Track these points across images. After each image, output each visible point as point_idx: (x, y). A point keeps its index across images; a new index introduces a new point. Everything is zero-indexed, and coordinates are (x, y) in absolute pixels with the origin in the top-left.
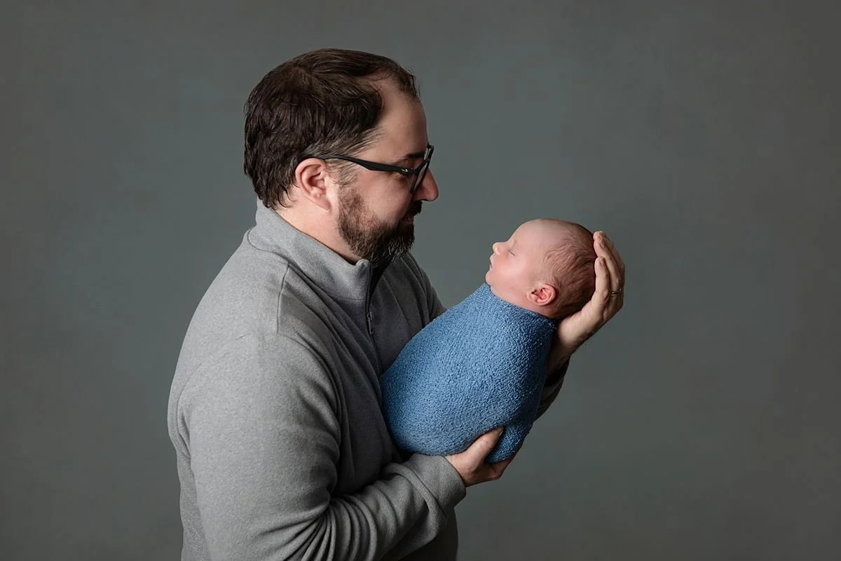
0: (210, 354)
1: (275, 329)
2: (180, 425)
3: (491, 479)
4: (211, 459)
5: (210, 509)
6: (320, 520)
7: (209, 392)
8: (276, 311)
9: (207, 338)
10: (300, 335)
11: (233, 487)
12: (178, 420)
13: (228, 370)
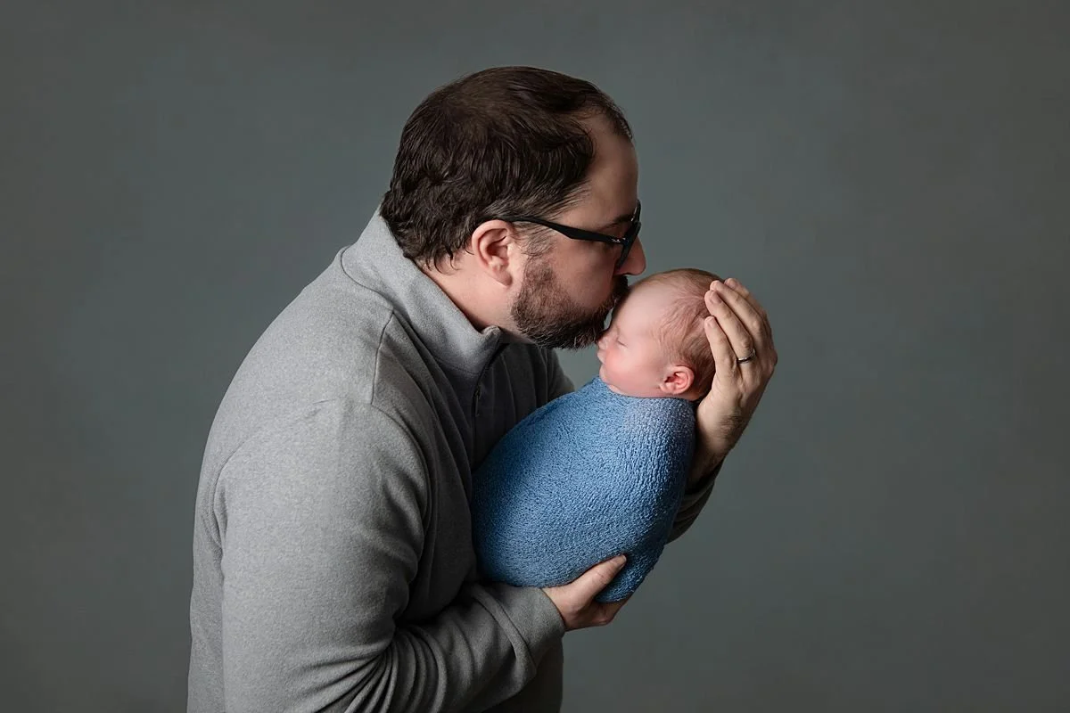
0: (276, 416)
1: (368, 399)
2: (217, 501)
3: (597, 624)
4: (255, 557)
5: (240, 624)
6: (380, 660)
7: (267, 467)
8: (372, 375)
9: (272, 392)
10: (398, 412)
11: (277, 601)
12: (216, 495)
13: (297, 443)
